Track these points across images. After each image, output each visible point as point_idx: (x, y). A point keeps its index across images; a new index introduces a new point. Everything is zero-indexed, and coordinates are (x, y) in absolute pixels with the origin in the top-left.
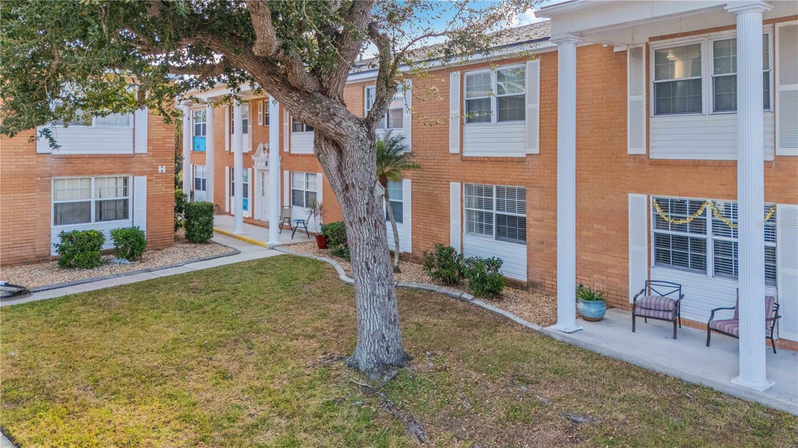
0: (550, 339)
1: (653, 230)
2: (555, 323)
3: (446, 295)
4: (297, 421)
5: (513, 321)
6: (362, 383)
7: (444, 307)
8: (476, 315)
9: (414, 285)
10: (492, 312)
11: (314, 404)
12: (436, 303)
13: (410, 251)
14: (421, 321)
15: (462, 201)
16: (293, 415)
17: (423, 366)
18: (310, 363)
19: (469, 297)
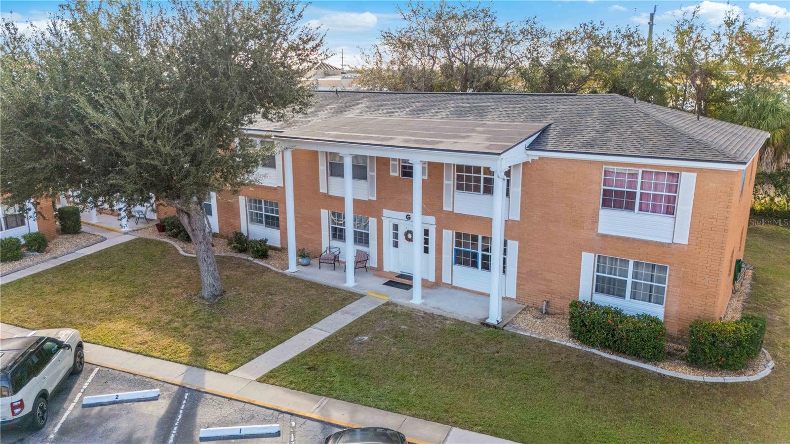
0: (285, 276)
1: (331, 225)
2: (288, 268)
3: (240, 258)
4: (185, 318)
5: (271, 270)
6: (207, 303)
7: (239, 264)
8: (255, 268)
9: (223, 254)
10: (262, 266)
11: (190, 312)
12: (234, 264)
13: (218, 232)
14: (228, 274)
15: (246, 206)
16: (183, 317)
17: (231, 294)
18: (181, 298)
19: (251, 259)
